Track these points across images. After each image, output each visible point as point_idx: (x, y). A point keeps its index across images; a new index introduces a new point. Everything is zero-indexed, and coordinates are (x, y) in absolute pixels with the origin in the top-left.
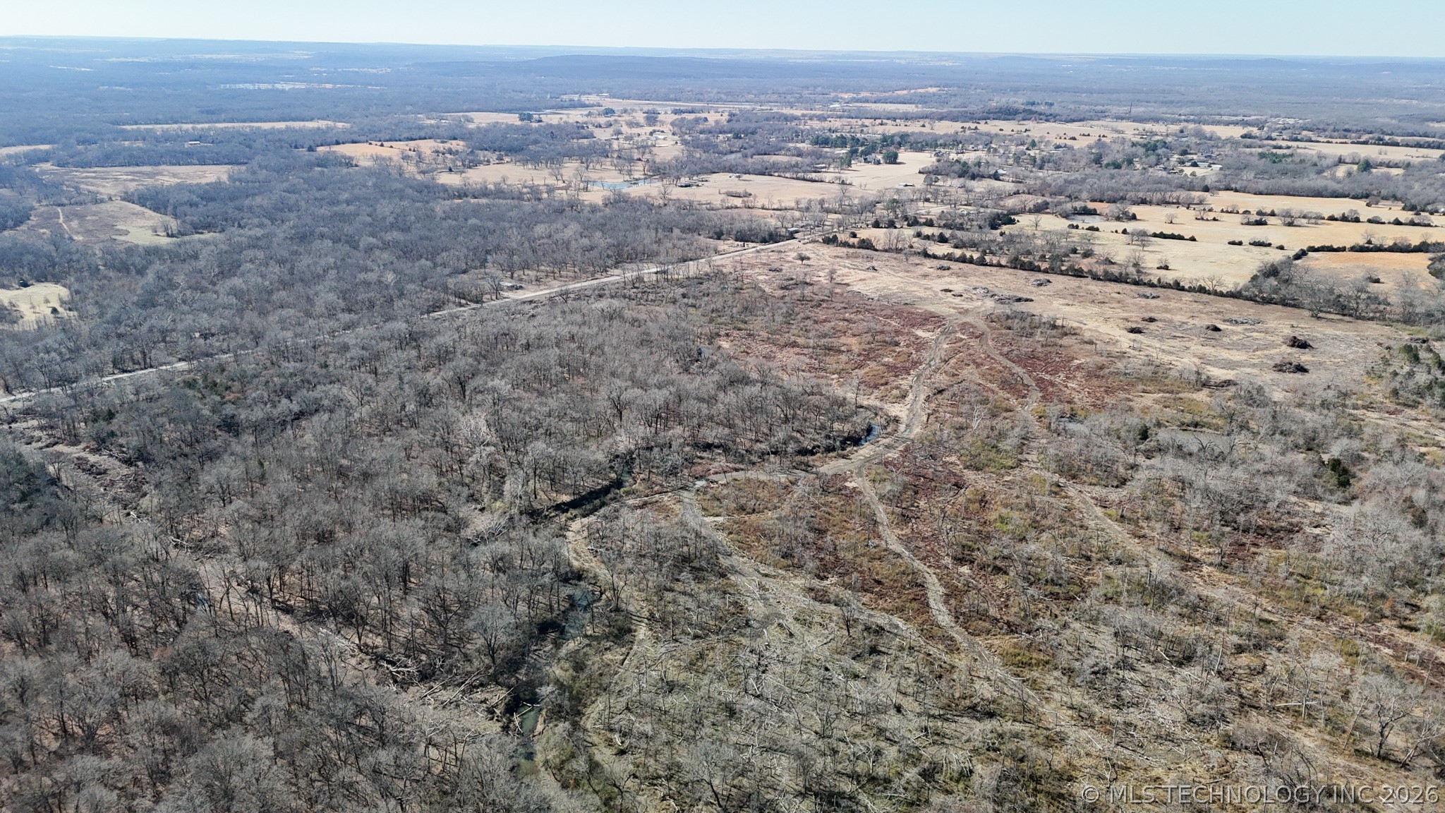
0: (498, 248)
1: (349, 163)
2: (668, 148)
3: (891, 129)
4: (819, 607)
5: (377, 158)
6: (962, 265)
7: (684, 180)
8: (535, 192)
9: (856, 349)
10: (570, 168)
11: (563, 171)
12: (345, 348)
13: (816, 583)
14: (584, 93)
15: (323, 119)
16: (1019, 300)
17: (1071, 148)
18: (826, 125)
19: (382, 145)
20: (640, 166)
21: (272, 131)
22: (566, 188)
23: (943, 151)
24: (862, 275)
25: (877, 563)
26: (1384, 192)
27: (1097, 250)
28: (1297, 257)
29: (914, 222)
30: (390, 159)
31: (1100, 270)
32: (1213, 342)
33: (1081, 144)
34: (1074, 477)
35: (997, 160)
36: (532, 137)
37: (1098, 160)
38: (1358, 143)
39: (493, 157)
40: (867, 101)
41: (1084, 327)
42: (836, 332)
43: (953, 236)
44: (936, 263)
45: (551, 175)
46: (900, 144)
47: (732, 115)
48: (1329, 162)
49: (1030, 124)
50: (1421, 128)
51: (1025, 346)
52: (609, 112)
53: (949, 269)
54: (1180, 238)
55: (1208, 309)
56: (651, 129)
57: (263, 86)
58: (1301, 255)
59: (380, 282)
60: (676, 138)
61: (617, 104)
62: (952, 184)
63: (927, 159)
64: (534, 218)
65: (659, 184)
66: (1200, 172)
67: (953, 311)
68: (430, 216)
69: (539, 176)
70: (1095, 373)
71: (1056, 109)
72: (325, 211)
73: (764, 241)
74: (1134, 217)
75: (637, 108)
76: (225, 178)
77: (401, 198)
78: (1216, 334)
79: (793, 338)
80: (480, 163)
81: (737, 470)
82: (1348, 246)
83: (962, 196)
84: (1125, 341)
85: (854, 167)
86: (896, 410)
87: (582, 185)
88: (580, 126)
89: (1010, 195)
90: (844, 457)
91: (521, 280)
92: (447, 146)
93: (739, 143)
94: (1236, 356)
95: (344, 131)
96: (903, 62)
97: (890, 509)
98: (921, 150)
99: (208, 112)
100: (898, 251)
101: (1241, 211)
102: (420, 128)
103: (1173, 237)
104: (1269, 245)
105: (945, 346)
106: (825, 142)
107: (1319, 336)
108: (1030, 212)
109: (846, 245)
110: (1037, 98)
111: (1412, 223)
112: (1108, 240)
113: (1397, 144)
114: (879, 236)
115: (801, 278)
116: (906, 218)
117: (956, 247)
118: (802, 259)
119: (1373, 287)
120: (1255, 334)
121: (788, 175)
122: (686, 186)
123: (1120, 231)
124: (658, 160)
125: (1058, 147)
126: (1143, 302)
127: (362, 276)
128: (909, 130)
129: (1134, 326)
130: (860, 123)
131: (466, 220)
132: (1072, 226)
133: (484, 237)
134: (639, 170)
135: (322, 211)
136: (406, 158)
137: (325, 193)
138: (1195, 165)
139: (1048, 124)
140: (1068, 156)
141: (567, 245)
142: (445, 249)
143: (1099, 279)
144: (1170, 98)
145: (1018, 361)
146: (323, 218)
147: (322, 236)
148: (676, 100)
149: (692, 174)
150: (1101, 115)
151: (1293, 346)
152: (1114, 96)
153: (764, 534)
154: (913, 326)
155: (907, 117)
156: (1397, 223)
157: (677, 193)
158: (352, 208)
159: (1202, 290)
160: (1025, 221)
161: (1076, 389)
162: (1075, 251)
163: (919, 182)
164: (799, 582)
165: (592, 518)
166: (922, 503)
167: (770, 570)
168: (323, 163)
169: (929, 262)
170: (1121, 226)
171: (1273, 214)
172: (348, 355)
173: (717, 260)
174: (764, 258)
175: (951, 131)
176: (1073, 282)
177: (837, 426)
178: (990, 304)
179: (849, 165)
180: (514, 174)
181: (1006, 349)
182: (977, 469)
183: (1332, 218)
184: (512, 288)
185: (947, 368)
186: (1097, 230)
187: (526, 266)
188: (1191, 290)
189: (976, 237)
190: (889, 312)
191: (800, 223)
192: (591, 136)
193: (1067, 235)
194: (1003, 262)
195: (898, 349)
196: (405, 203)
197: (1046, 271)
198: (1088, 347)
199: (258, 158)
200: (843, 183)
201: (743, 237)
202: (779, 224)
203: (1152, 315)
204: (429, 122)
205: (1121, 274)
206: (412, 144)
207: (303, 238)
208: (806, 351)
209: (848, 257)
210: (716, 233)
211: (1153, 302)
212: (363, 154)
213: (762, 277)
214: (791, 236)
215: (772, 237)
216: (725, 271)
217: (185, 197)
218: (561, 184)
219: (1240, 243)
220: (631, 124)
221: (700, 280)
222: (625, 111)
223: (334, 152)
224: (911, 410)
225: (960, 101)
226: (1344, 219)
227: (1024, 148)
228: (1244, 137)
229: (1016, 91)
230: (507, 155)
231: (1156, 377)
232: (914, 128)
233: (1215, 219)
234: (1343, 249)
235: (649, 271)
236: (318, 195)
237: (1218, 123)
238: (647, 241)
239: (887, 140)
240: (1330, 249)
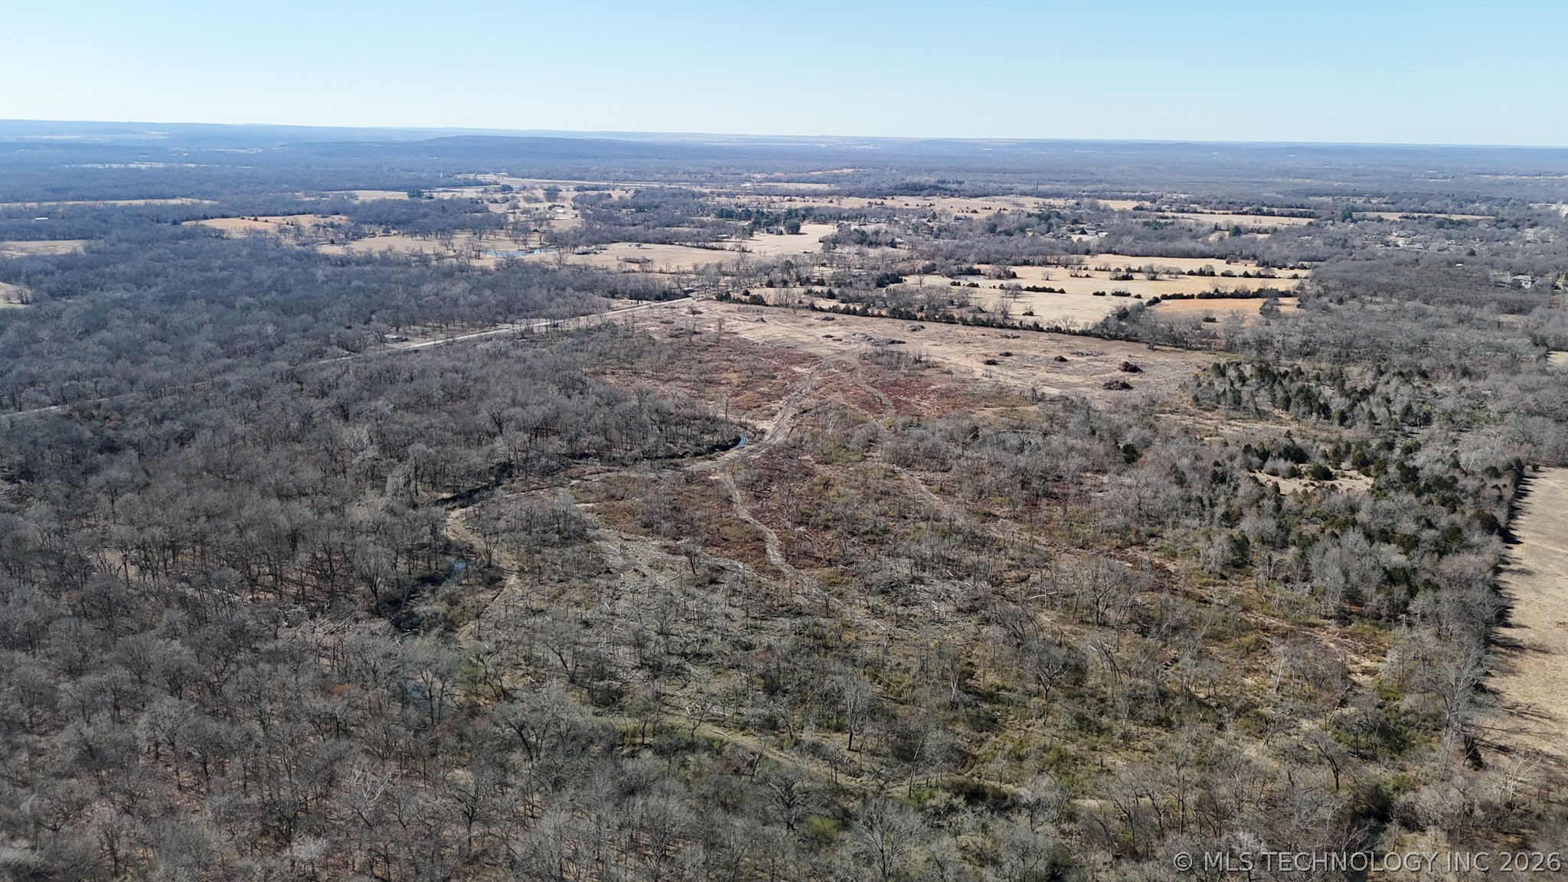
0: (382, 305)
1: (219, 234)
2: (566, 219)
3: (799, 204)
4: (671, 557)
5: (251, 231)
6: (846, 316)
7: (581, 249)
8: (424, 260)
9: (735, 382)
10: (461, 239)
11: (454, 241)
12: (226, 384)
13: (671, 543)
14: (480, 173)
15: (187, 196)
16: (893, 342)
17: (971, 219)
18: (734, 201)
19: (256, 220)
20: (536, 237)
21: (130, 207)
22: (456, 257)
23: (846, 223)
24: (751, 325)
25: (727, 528)
26: (1245, 252)
27: (973, 302)
28: (1150, 303)
29: (804, 281)
30: (266, 232)
31: (970, 317)
32: (1058, 370)
33: (983, 215)
34: (908, 466)
35: (897, 230)
36: (421, 211)
37: (992, 229)
38: (1238, 213)
39: (380, 231)
40: (779, 181)
41: (946, 361)
42: (717, 369)
43: (841, 293)
44: (823, 315)
45: (442, 244)
46: (804, 218)
47: (637, 192)
48: (1206, 228)
49: (935, 200)
50: (1299, 201)
51: (890, 376)
52: (506, 189)
53: (833, 319)
54: (1051, 291)
55: (1061, 344)
56: (550, 204)
57: (115, 166)
58: (1156, 301)
59: (259, 334)
60: (577, 212)
61: (515, 183)
62: (849, 251)
63: (830, 230)
64: (422, 279)
65: (555, 252)
66: (1085, 238)
67: (830, 352)
68: (312, 280)
69: (429, 246)
70: (945, 394)
71: (966, 186)
72: (196, 276)
73: (658, 299)
74: (1014, 276)
75: (537, 186)
76: (81, 249)
77: (280, 265)
78: (1062, 364)
79: (677, 375)
80: (365, 235)
81: (609, 471)
82: (1196, 294)
83: (856, 260)
84: (979, 370)
85: (756, 237)
86: (762, 425)
87: (474, 253)
88: (473, 201)
89: (903, 260)
90: (711, 459)
91: (407, 334)
92: (328, 220)
93: (641, 216)
94: (1074, 379)
95: (212, 207)
96: (823, 146)
97: (744, 493)
98: (825, 222)
99: (53, 191)
100: (787, 306)
101: (1113, 269)
102: (298, 204)
103: (1044, 290)
104: (1129, 295)
105: (818, 378)
106: (730, 215)
107: (1151, 363)
108: (919, 273)
109: (739, 301)
110: (950, 177)
111: (1259, 276)
112: (986, 294)
113: (1272, 214)
114: (770, 294)
115: (691, 328)
116: (799, 279)
117: (843, 302)
118: (694, 313)
119: (1207, 326)
120: (1096, 363)
121: (688, 244)
122: (584, 253)
123: (998, 286)
124: (555, 230)
125: (957, 219)
126: (1004, 341)
127: (239, 329)
128: (816, 205)
129: (990, 359)
130: (768, 199)
131: (350, 283)
132: (954, 284)
133: (369, 297)
134: (534, 241)
135: (194, 276)
136: (283, 231)
137: (196, 261)
138: (1083, 232)
139: (953, 199)
140: (965, 226)
141: (455, 302)
142: (328, 306)
143: (969, 325)
144: (1080, 177)
145: (883, 387)
146: (194, 282)
147: (195, 298)
148: (580, 179)
149: (590, 243)
150: (1009, 192)
151: (1125, 370)
152: (1026, 176)
153: (632, 512)
154: (791, 364)
155: (815, 194)
156: (1247, 275)
157: (572, 259)
158: (225, 274)
159: (1058, 330)
160: (911, 281)
161: (927, 406)
162: (952, 303)
163: (818, 249)
164: (656, 543)
165: (470, 509)
166: (774, 488)
167: (633, 536)
168: (190, 235)
169: (815, 315)
170: (998, 283)
171: (1140, 271)
172: (229, 390)
173: (609, 315)
174: (656, 313)
175: (857, 206)
176: (944, 328)
177: (707, 437)
178: (865, 347)
179: (751, 235)
180: (402, 244)
181: (872, 379)
182: (827, 463)
183: (1191, 273)
184: (397, 340)
185: (815, 394)
186: (977, 286)
187: (412, 322)
188: (1049, 330)
189: (862, 294)
190: (772, 354)
191: (696, 284)
192: (486, 210)
193: (948, 290)
194: (884, 313)
195: (774, 381)
196: (284, 269)
197: (921, 319)
198: (946, 376)
199: (116, 232)
200: (744, 251)
201: (637, 296)
202: (675, 285)
203: (1010, 351)
204: (308, 199)
205: (988, 320)
206: (289, 219)
207: (174, 299)
208: (688, 384)
209: (739, 311)
210: (610, 292)
211: (1013, 341)
212: (235, 227)
213: (652, 328)
214: (686, 294)
215: (667, 295)
216: (616, 323)
217: (40, 266)
218: (451, 253)
219: (1103, 294)
220: (528, 200)
221: (589, 331)
222: (524, 188)
223: (202, 225)
224: (776, 425)
225: (873, 179)
226: (1201, 273)
227: (925, 220)
228: (1136, 209)
229: (930, 171)
230: (394, 228)
231: (1000, 395)
232: (821, 203)
233: (1087, 276)
234: (1192, 297)
235: (540, 325)
236: (187, 262)
237: (1117, 198)
238: (538, 298)
239: (791, 213)
240: (1180, 297)
